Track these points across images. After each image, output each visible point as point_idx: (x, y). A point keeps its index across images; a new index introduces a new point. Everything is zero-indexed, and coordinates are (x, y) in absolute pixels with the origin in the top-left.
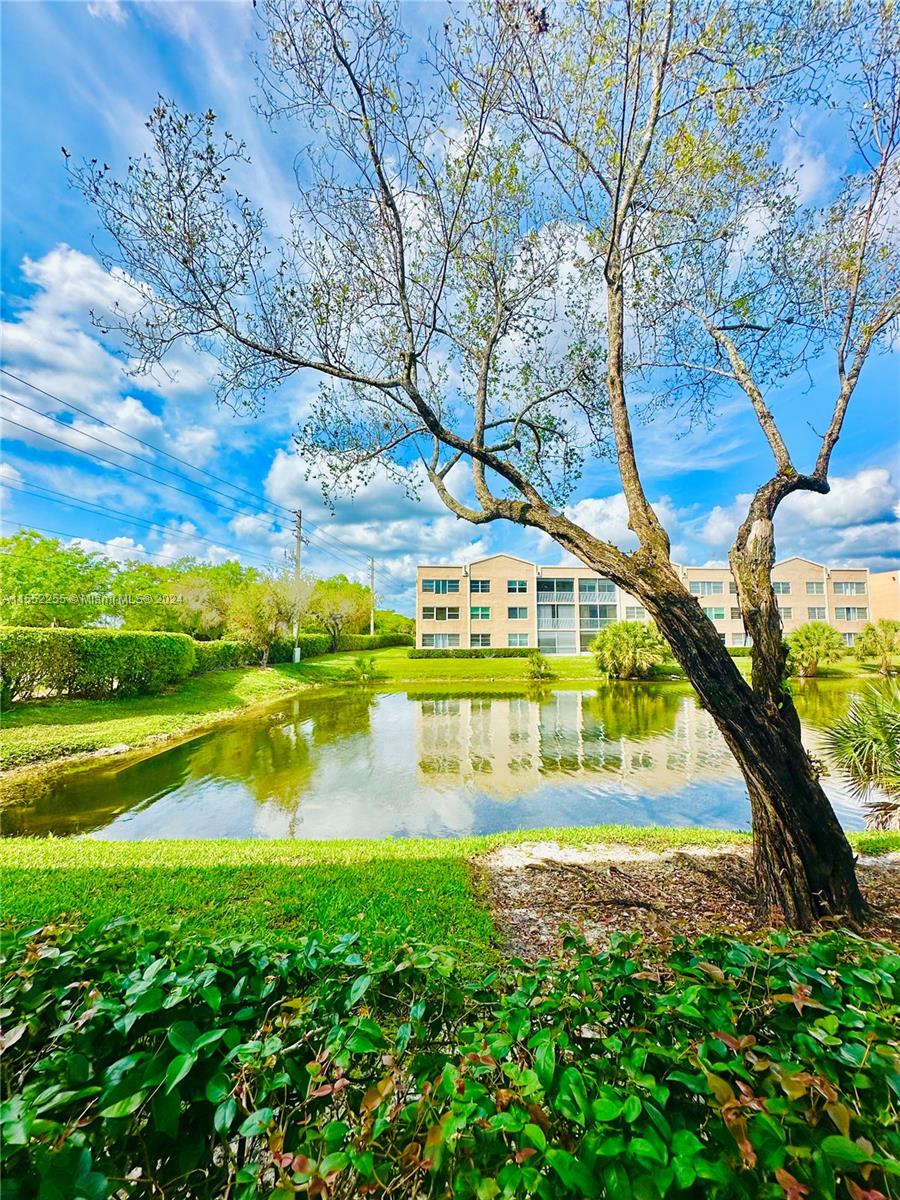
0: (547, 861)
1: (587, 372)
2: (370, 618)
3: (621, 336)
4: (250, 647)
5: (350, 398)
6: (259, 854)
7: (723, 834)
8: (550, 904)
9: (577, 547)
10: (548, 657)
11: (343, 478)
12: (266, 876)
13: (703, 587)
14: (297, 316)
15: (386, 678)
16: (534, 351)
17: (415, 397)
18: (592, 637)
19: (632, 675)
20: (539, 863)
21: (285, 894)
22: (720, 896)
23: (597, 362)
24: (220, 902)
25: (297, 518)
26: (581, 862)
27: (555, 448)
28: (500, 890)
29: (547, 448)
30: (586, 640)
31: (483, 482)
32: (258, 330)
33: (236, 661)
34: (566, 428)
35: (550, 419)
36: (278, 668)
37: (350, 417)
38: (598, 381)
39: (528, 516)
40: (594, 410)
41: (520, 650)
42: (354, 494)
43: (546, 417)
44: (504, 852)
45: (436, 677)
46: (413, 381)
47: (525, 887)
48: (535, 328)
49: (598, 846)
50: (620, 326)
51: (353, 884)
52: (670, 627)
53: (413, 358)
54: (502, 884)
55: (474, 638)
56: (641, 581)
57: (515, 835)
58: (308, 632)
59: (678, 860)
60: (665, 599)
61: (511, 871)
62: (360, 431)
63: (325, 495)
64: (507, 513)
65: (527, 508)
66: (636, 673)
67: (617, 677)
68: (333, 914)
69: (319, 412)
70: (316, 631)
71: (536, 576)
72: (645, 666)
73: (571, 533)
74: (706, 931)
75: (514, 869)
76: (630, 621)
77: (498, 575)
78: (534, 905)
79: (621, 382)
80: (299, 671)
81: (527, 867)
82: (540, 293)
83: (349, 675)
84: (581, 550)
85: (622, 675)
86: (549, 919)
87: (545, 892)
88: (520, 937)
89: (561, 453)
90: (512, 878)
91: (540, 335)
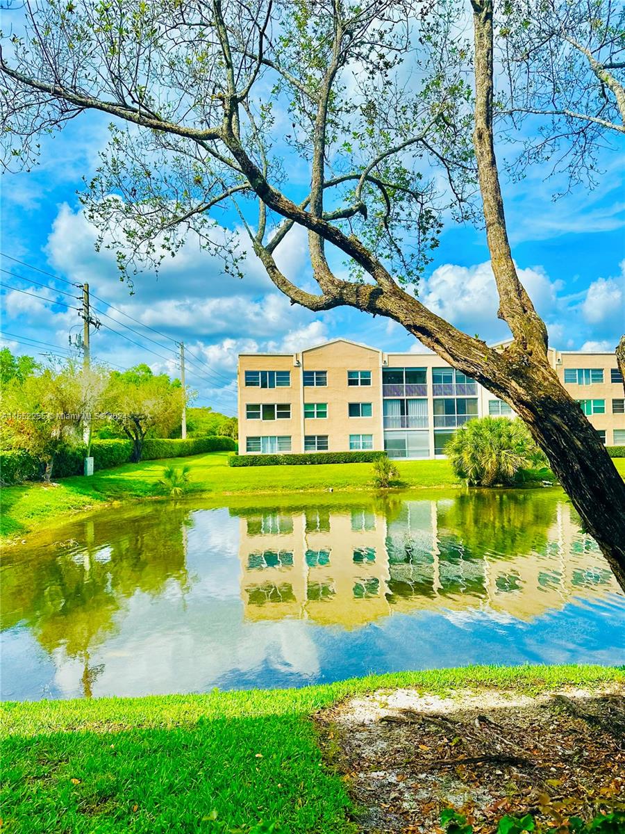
0: (405, 712)
1: (446, 113)
2: (181, 419)
3: (491, 77)
4: (29, 458)
5: (151, 147)
6: (59, 720)
7: (605, 671)
8: (411, 765)
9: (437, 341)
10: (397, 462)
11: (143, 247)
12: (70, 748)
13: (581, 376)
14: (79, 38)
15: (202, 491)
16: (381, 87)
17: (239, 154)
18: (449, 437)
19: (495, 481)
20: (395, 714)
21: (96, 770)
22: (603, 745)
23: (459, 101)
24: (18, 783)
25: (83, 295)
26: (444, 711)
27: (408, 210)
28: (352, 750)
29: (398, 210)
30: (441, 441)
31: (323, 259)
32: (29, 57)
33: (12, 476)
34: (419, 185)
35: (401, 172)
36: (65, 483)
37: (150, 168)
38: (459, 126)
39: (379, 304)
40: (454, 162)
41: (363, 454)
42: (159, 268)
43: (397, 171)
44: (355, 702)
45: (264, 488)
46: (235, 132)
47: (382, 745)
48: (382, 57)
49: (463, 692)
50: (490, 65)
51: (179, 753)
52: (548, 437)
53: (235, 101)
54: (355, 742)
55: (309, 440)
56: (514, 384)
57: (366, 682)
58: (102, 437)
59: (555, 704)
60: (542, 404)
61: (363, 725)
62: (164, 187)
63: (122, 268)
64: (352, 300)
65: (377, 293)
66: (501, 479)
67: (479, 484)
68: (157, 791)
69: (110, 163)
70: (113, 436)
71: (381, 364)
72: (511, 470)
73: (431, 325)
74: (589, 788)
75: (367, 722)
76: (495, 417)
77: (336, 365)
78: (392, 766)
79: (491, 136)
80: (94, 486)
81: (382, 720)
82: (387, 12)
83: (158, 489)
84: (442, 345)
85: (484, 482)
86: (411, 782)
87: (405, 750)
88: (379, 806)
89: (415, 217)
90: (365, 734)
91: (387, 65)
